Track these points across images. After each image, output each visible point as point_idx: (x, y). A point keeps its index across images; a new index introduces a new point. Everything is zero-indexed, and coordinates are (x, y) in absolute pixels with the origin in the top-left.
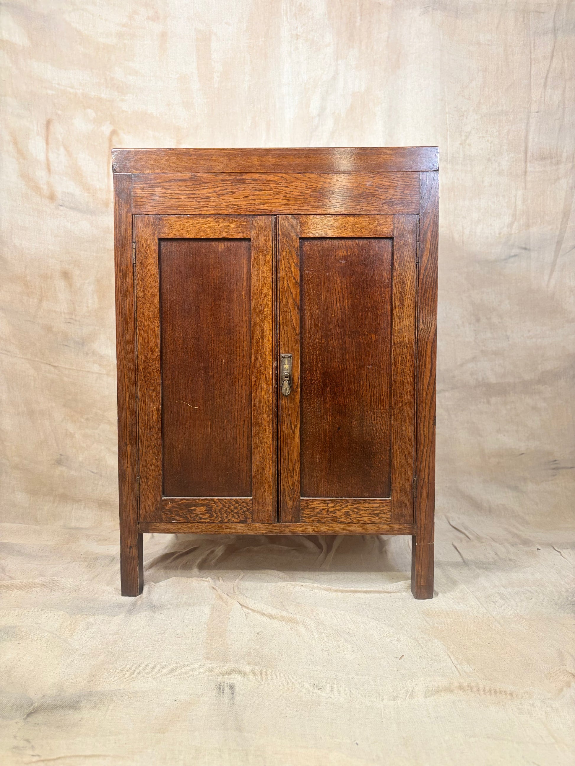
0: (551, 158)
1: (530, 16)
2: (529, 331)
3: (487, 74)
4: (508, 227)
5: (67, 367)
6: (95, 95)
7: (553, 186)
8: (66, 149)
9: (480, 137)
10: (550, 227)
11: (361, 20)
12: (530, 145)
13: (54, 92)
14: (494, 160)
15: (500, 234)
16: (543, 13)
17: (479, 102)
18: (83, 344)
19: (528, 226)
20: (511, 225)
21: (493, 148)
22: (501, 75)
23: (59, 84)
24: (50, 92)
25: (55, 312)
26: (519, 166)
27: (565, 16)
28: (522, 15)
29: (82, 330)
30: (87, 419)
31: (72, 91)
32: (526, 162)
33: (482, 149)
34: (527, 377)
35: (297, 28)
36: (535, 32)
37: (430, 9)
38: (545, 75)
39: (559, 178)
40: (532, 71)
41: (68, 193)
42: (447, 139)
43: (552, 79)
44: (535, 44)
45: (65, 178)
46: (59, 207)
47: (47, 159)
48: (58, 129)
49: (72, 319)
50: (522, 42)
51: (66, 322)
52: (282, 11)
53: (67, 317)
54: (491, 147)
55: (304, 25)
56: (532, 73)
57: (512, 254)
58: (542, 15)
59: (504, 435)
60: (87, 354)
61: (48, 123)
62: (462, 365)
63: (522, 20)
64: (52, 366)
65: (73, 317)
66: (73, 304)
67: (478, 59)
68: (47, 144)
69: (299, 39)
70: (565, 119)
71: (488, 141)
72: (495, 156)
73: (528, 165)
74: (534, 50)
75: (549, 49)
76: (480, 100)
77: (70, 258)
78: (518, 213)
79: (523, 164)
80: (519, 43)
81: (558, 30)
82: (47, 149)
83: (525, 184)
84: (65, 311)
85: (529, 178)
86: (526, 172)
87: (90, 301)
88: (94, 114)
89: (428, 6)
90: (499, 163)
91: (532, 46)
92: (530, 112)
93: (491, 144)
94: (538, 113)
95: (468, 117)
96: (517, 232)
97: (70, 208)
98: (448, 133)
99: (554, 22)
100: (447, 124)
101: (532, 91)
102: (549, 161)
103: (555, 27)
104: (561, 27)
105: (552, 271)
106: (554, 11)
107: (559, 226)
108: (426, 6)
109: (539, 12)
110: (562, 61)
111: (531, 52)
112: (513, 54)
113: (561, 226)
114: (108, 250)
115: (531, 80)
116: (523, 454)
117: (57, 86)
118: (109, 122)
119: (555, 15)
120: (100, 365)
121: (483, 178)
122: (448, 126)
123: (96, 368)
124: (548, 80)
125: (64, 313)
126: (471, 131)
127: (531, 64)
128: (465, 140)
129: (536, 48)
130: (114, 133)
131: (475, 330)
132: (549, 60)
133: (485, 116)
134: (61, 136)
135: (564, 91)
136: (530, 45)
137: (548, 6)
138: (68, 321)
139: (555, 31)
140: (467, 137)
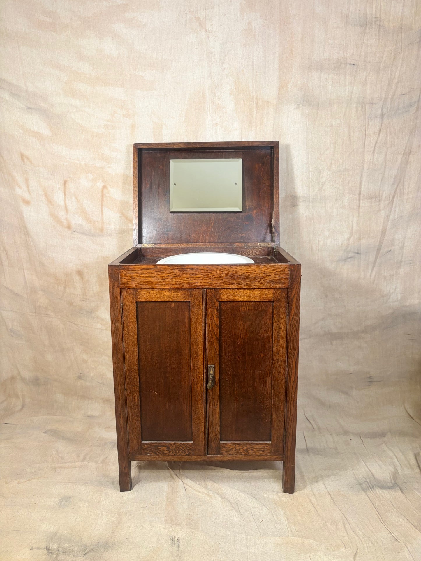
0: (376, 198)
1: (367, 106)
2: (358, 302)
3: (337, 145)
4: (347, 241)
5: (82, 325)
6: (92, 165)
7: (376, 215)
8: (76, 198)
9: (331, 185)
10: (373, 240)
11: (256, 113)
12: (362, 189)
13: (68, 164)
14: (340, 199)
15: (342, 244)
16: (375, 104)
17: (331, 163)
18: (91, 313)
19: (360, 239)
20: (349, 239)
21: (339, 192)
22: (346, 146)
23: (70, 159)
24: (65, 164)
25: (74, 294)
26: (355, 203)
27: (389, 105)
28: (361, 106)
29: (90, 304)
30: (95, 353)
31: (78, 162)
32: (359, 200)
33: (332, 193)
34: (356, 329)
35: (216, 119)
36: (369, 117)
37: (301, 105)
38: (374, 145)
39: (380, 210)
40: (366, 142)
41: (78, 224)
42: (310, 188)
43: (378, 147)
44: (369, 125)
45: (76, 215)
46: (74, 232)
47: (65, 204)
48: (71, 186)
49: (84, 298)
50: (360, 124)
51: (81, 300)
52: (207, 109)
53: (81, 297)
54: (338, 191)
55: (220, 117)
56: (366, 144)
57: (349, 256)
58: (374, 105)
59: (341, 363)
60: (94, 318)
61: (65, 183)
62: (315, 323)
63: (361, 109)
64: (73, 323)
65: (85, 297)
66: (85, 289)
67: (331, 136)
68: (65, 195)
69: (217, 126)
70: (386, 173)
71: (336, 187)
72: (340, 197)
73: (361, 201)
74: (368, 128)
75: (378, 127)
76: (331, 162)
77: (81, 263)
78: (354, 231)
79: (358, 201)
80: (358, 125)
81: (384, 115)
82: (65, 198)
83: (359, 213)
84: (80, 294)
85: (361, 210)
86: (359, 206)
87: (94, 287)
88: (92, 176)
89: (299, 103)
90: (343, 201)
91: (367, 126)
92: (363, 169)
93: (338, 189)
94: (368, 170)
95: (324, 173)
96: (353, 243)
97: (80, 233)
98: (311, 183)
99: (382, 110)
100: (310, 178)
101: (365, 155)
102: (374, 200)
103: (382, 113)
104: (386, 113)
105: (373, 267)
106: (383, 103)
107: (379, 240)
108: (298, 104)
109: (372, 104)
110: (386, 135)
111: (366, 130)
112: (354, 132)
113: (380, 239)
114: (104, 257)
115: (365, 148)
116: (351, 373)
117: (69, 160)
118: (101, 181)
119: (382, 106)
120: (101, 324)
121: (332, 210)
122: (311, 180)
123: (99, 326)
124: (376, 148)
125: (79, 295)
126: (325, 182)
127: (365, 138)
128: (322, 187)
129: (369, 127)
130: (104, 187)
131: (324, 302)
132: (377, 135)
133: (334, 172)
134: (73, 190)
135: (386, 155)
136: (365, 126)
137: (378, 99)
138: (82, 299)
139: (382, 116)
140: (323, 185)
